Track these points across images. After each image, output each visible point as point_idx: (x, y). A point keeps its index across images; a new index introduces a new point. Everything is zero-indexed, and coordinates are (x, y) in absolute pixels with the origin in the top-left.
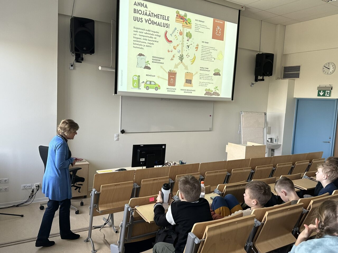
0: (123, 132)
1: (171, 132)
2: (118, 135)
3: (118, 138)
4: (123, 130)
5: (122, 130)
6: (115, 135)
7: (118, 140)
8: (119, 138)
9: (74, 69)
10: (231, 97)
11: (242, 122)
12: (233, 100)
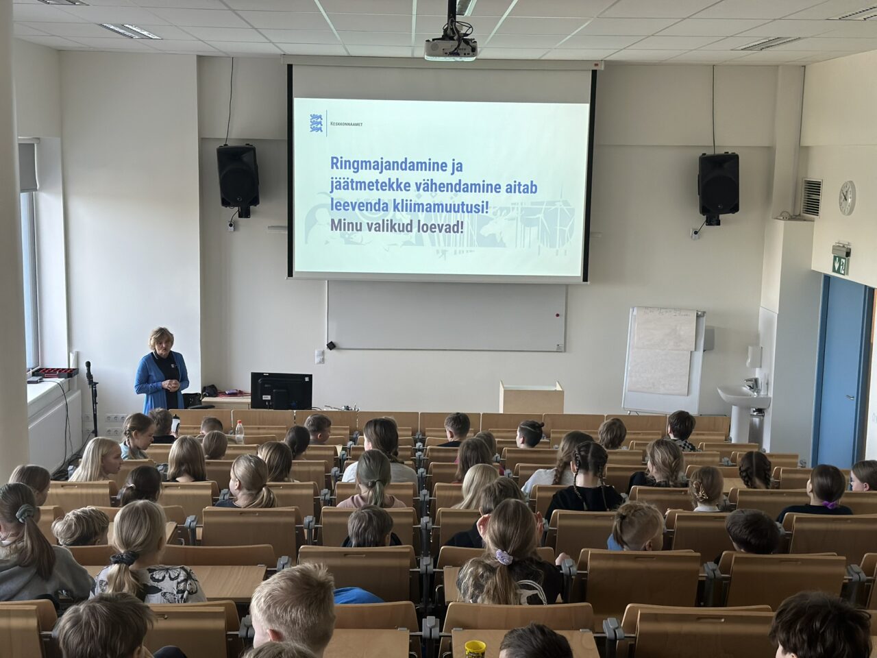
0: (331, 346)
2: (323, 353)
3: (321, 357)
4: (331, 342)
5: (329, 342)
6: (316, 352)
7: (323, 361)
8: (325, 357)
9: (234, 230)
10: (580, 275)
11: (632, 334)
12: (587, 281)
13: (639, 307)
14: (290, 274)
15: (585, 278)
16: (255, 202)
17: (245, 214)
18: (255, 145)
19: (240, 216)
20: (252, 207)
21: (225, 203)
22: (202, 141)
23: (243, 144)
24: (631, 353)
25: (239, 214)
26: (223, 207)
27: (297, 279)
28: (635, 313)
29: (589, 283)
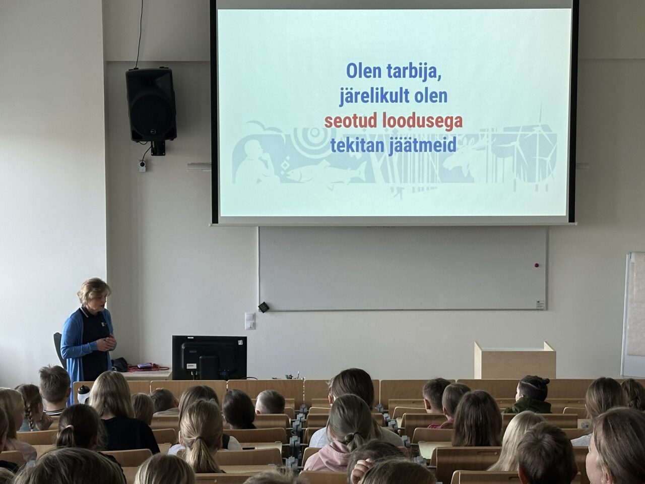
0: (264, 308)
1: (402, 310)
2: (254, 316)
3: (253, 322)
4: (264, 303)
5: (262, 302)
6: (246, 316)
7: (254, 326)
8: (257, 321)
9: (147, 170)
10: (565, 215)
11: (630, 286)
12: (574, 221)
13: (637, 252)
14: (215, 219)
15: (572, 218)
16: (172, 135)
17: (159, 150)
18: (171, 67)
19: (155, 153)
20: (168, 142)
21: (136, 137)
22: (109, 65)
23: (157, 67)
24: (629, 309)
25: (153, 151)
26: (134, 142)
27: (223, 226)
28: (633, 260)
29: (576, 224)
